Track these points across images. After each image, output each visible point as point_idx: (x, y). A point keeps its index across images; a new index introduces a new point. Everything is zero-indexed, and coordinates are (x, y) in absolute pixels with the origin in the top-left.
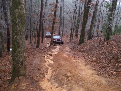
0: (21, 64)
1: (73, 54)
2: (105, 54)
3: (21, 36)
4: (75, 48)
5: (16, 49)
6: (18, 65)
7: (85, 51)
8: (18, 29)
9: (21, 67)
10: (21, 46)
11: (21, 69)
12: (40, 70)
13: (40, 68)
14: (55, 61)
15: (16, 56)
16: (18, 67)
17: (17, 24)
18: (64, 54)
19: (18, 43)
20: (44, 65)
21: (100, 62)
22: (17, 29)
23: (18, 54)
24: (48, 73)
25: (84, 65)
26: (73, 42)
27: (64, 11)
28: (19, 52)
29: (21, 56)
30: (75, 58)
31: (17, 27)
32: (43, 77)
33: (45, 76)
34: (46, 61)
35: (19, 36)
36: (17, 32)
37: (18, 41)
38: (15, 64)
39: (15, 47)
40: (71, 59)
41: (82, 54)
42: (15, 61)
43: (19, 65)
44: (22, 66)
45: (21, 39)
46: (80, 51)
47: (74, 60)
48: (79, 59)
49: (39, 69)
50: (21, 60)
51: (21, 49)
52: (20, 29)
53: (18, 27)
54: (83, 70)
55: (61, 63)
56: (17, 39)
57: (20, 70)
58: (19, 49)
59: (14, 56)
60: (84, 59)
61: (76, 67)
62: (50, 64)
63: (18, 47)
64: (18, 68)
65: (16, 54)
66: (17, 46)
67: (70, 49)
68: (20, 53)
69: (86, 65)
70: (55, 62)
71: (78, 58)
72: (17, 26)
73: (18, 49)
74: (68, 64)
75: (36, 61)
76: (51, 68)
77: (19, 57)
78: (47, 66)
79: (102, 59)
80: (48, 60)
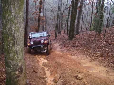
0: (20, 71)
1: (66, 51)
2: (109, 47)
3: (18, 25)
4: (66, 44)
5: (11, 48)
6: (15, 73)
7: (80, 46)
8: (13, 14)
9: (21, 76)
10: (19, 43)
11: (20, 78)
12: (37, 73)
13: (36, 70)
14: (48, 59)
15: (11, 59)
16: (16, 76)
17: (10, 4)
18: (56, 51)
19: (14, 37)
20: (39, 66)
21: (109, 56)
22: (11, 13)
23: (14, 55)
24: (46, 75)
25: (89, 62)
26: (59, 39)
27: (46, 10)
28: (16, 52)
29: (19, 58)
30: (71, 54)
31: (11, 10)
32: (45, 82)
33: (46, 81)
34: (39, 60)
35: (15, 25)
36: (11, 18)
37: (14, 34)
38: (11, 72)
39: (10, 43)
40: (68, 56)
41: (78, 49)
42: (10, 68)
43: (17, 73)
44: (21, 74)
45: (18, 30)
46: (74, 47)
47: (72, 57)
48: (78, 55)
49: (35, 72)
50: (20, 65)
51: (19, 46)
52: (16, 13)
53: (14, 9)
54: (91, 67)
55: (58, 61)
56: (12, 31)
57: (19, 80)
58: (16, 48)
59: (8, 59)
60: (85, 54)
61: (80, 65)
62: (45, 63)
63: (14, 44)
64: (16, 78)
65: (11, 55)
66: (12, 42)
67: (60, 45)
68: (17, 54)
69: (92, 61)
70: (49, 61)
71: (76, 54)
72: (11, 7)
73: (13, 48)
74: (68, 62)
75: (29, 62)
76: (48, 69)
77: (17, 60)
78: (42, 66)
79: (109, 52)
80: (40, 59)
